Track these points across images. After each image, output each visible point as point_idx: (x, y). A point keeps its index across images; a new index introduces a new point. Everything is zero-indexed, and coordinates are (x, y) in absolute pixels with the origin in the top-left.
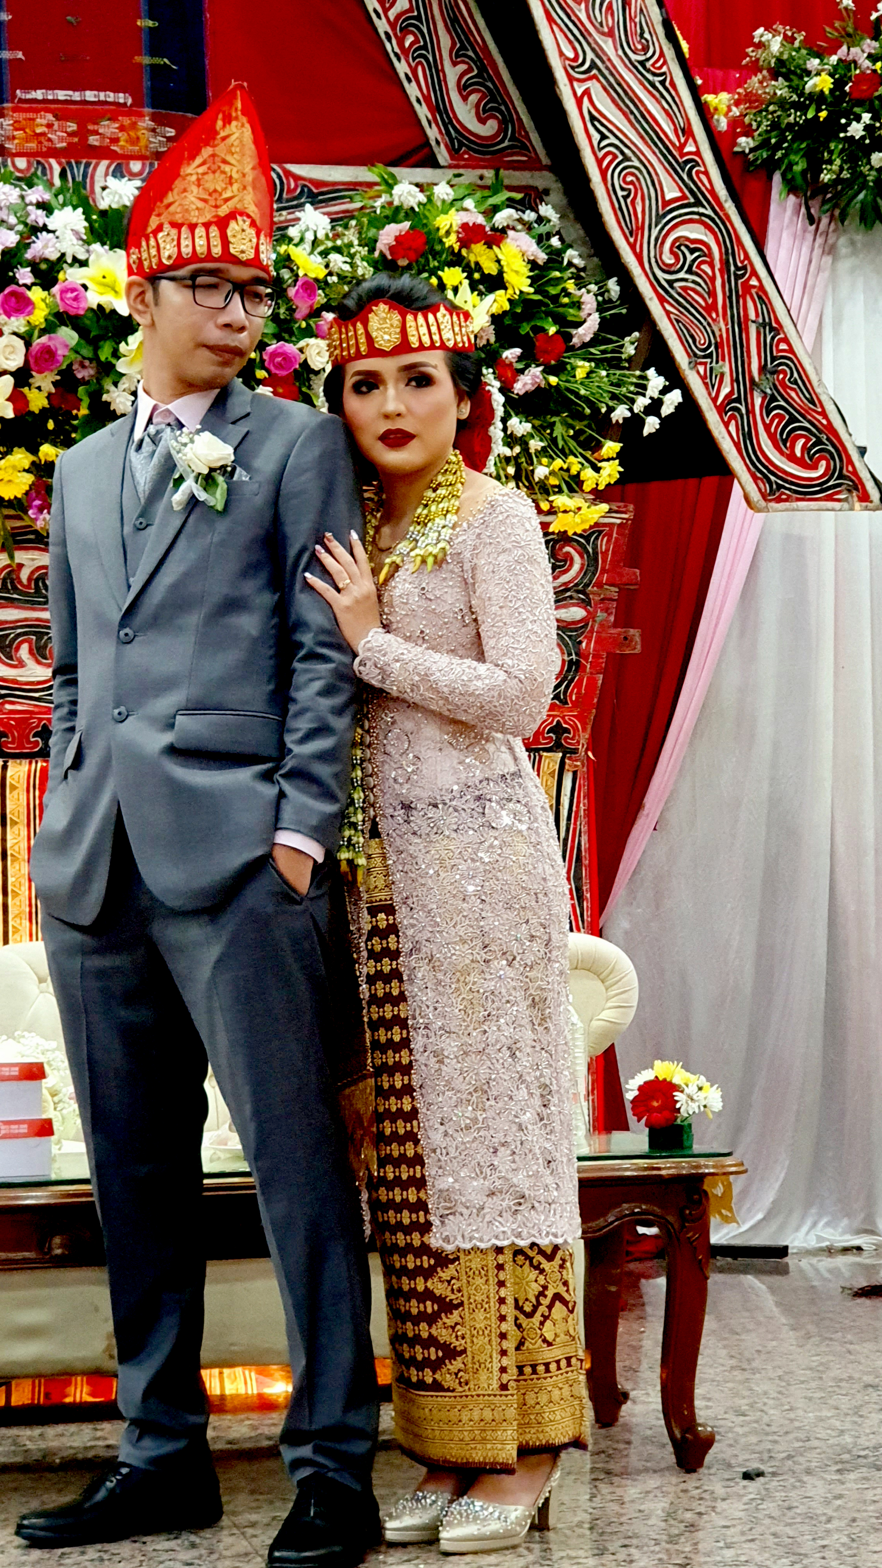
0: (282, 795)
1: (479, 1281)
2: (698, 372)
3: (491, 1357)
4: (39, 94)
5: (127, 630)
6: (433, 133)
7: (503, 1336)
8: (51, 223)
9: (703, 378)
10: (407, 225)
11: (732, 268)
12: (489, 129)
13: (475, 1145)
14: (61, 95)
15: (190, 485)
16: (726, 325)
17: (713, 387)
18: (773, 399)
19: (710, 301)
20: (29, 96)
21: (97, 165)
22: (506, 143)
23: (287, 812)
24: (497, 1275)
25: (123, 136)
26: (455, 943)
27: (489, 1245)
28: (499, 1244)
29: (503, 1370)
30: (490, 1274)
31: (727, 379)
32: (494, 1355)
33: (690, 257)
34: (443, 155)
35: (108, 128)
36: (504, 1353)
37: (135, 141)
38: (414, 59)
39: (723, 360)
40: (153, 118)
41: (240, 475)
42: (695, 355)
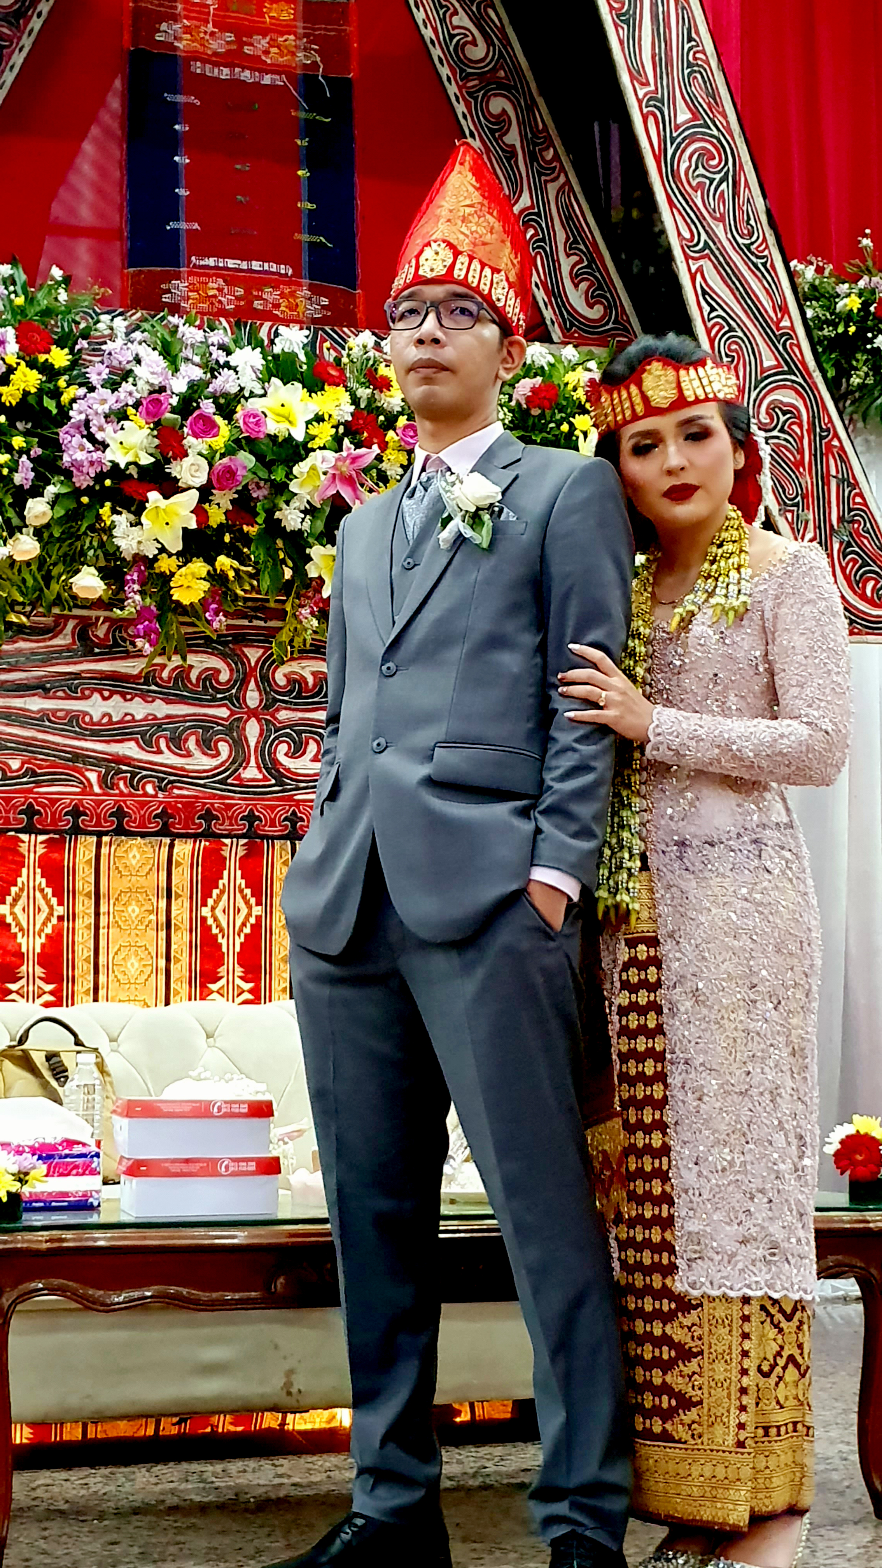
0: (538, 831)
1: (723, 1331)
2: (787, 519)
3: (728, 1411)
4: (211, 262)
5: (390, 664)
6: (548, 314)
7: (743, 1391)
8: (233, 360)
9: (790, 524)
10: (539, 379)
11: (818, 430)
12: (596, 313)
13: (730, 1189)
14: (231, 263)
15: (457, 524)
16: (811, 478)
17: (799, 531)
18: (849, 545)
19: (798, 457)
20: (202, 263)
21: (261, 325)
22: (611, 325)
23: (544, 847)
24: (741, 1327)
25: (284, 303)
26: (723, 979)
27: (740, 1294)
28: (750, 1293)
29: (741, 1426)
30: (734, 1325)
31: (811, 525)
32: (732, 1410)
33: (782, 419)
34: (556, 334)
35: (270, 295)
36: (743, 1408)
37: (293, 308)
38: (534, 249)
39: (808, 509)
40: (311, 288)
41: (508, 515)
42: (785, 503)
